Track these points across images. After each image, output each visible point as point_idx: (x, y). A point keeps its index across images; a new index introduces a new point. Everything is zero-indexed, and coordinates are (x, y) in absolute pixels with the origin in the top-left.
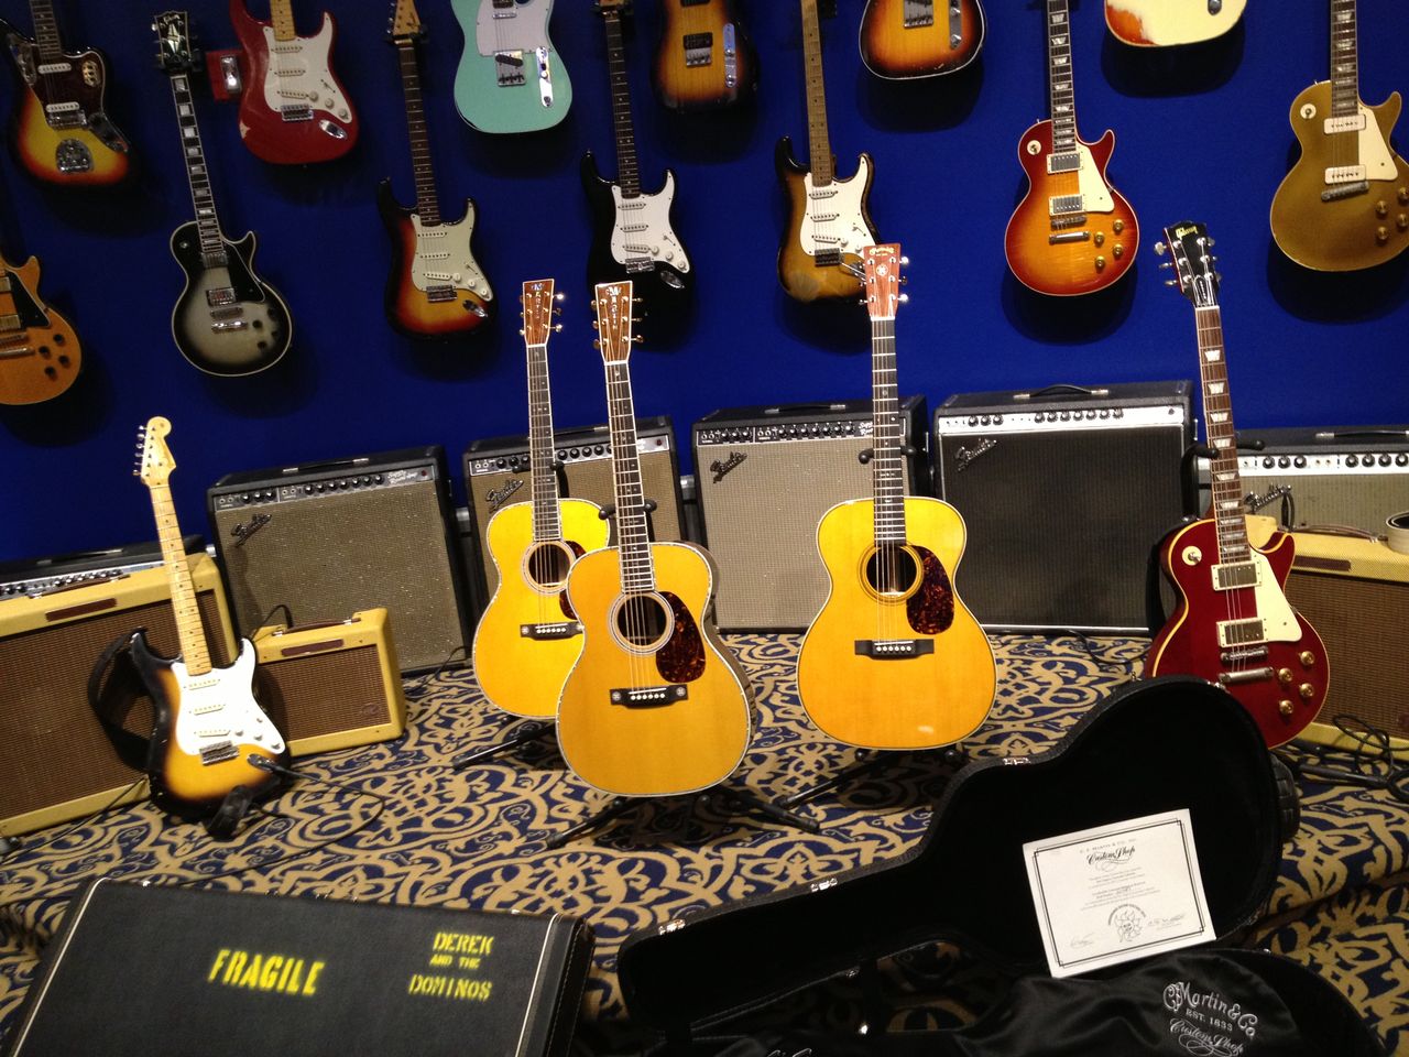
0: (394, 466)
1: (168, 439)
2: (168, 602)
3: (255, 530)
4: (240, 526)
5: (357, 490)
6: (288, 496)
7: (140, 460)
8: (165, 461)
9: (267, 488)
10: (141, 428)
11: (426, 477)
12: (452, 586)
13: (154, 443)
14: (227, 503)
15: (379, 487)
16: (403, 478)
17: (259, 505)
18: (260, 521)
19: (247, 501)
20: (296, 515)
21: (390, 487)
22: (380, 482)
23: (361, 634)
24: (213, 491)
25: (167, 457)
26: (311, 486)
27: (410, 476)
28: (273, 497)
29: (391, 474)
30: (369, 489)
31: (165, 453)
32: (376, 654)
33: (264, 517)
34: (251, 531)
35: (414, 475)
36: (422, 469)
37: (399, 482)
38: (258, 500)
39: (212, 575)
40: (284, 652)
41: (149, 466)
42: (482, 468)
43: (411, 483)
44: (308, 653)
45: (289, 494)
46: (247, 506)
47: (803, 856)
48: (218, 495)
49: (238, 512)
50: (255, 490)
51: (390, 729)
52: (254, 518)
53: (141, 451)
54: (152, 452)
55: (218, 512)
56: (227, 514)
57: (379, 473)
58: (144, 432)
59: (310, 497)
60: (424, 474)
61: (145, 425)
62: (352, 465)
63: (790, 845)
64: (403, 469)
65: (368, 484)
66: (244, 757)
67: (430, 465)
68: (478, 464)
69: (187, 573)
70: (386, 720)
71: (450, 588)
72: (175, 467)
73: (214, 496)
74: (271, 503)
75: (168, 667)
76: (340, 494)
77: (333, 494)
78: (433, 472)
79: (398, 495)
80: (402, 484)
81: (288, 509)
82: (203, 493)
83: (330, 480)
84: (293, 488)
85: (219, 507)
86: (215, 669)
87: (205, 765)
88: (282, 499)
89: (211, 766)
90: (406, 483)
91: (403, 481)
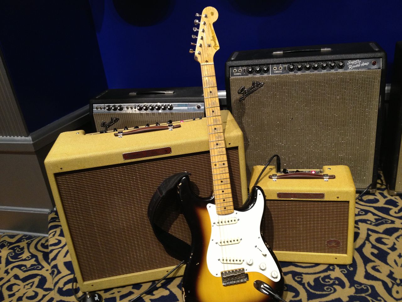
0: (353, 56)
2: (207, 153)
3: (253, 92)
4: (244, 88)
5: (324, 71)
6: (277, 72)
7: (195, 41)
8: (213, 44)
9: (264, 65)
10: (198, 15)
11: (375, 67)
13: (205, 28)
14: (237, 73)
15: (340, 71)
17: (258, 75)
18: (256, 85)
19: (250, 72)
20: (280, 85)
21: (348, 71)
22: (341, 67)
23: (339, 192)
24: (229, 63)
25: (214, 40)
26: (293, 65)
27: (363, 65)
28: (267, 71)
29: (350, 62)
30: (333, 71)
31: (213, 37)
32: (348, 207)
33: (260, 84)
35: (366, 64)
36: (373, 61)
37: (354, 68)
38: (258, 72)
39: (238, 137)
40: (279, 195)
41: (201, 46)
43: (364, 70)
45: (278, 70)
46: (250, 76)
48: (233, 67)
49: (244, 79)
50: (256, 65)
51: (345, 258)
52: (253, 84)
54: (204, 35)
55: (232, 78)
56: (237, 79)
57: (342, 60)
58: (199, 19)
59: (292, 73)
60: (374, 64)
62: (320, 54)
64: (359, 59)
65: (332, 68)
66: (252, 281)
67: (380, 58)
69: (222, 134)
72: (218, 48)
73: (230, 67)
74: (266, 75)
75: (205, 208)
76: (312, 73)
77: (307, 72)
78: (381, 63)
79: (353, 78)
80: (357, 70)
81: (276, 80)
82: (225, 65)
83: (306, 62)
84: (280, 66)
85: (233, 75)
86: (235, 211)
87: (224, 286)
88: (273, 73)
89: (228, 287)
90: (360, 70)
91: (358, 68)
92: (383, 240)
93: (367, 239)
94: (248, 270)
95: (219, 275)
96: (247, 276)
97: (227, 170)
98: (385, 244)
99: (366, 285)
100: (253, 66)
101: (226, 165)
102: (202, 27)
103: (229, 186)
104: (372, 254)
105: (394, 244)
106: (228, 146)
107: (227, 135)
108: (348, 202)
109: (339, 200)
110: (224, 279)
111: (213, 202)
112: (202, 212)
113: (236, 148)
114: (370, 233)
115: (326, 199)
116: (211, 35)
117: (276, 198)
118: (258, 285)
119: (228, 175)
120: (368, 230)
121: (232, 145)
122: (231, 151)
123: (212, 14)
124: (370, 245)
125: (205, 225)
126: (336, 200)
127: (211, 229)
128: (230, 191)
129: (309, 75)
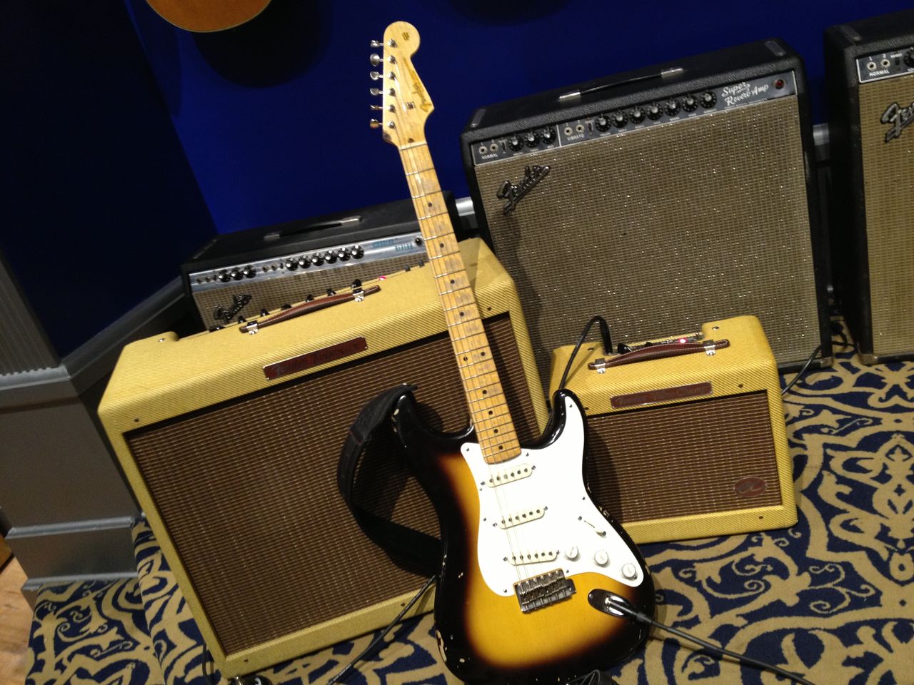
0: (731, 76)
3: (529, 190)
4: (509, 184)
5: (675, 120)
6: (573, 137)
9: (543, 127)
10: (375, 44)
11: (782, 92)
13: (396, 69)
14: (489, 153)
15: (710, 113)
16: (747, 95)
17: (534, 152)
18: (534, 175)
19: (516, 149)
20: (587, 164)
21: (726, 111)
22: (710, 105)
23: (741, 374)
24: (468, 136)
25: (418, 91)
26: (606, 118)
27: (756, 92)
28: (553, 139)
29: (726, 91)
30: (694, 116)
31: (416, 86)
32: (766, 404)
33: (541, 170)
34: (524, 191)
35: (764, 89)
36: (776, 79)
37: (738, 102)
38: (532, 145)
39: (505, 291)
40: (615, 401)
41: (393, 109)
42: (879, 69)
43: (760, 102)
45: (575, 133)
46: (517, 155)
48: (477, 142)
49: (505, 164)
50: (527, 130)
51: (782, 514)
52: (527, 172)
55: (478, 166)
56: (489, 169)
57: (709, 89)
59: (605, 136)
60: (779, 86)
61: (381, 39)
62: (659, 83)
64: (747, 80)
65: (691, 109)
66: (583, 593)
67: (789, 70)
68: (871, 63)
72: (431, 108)
73: (470, 144)
74: (550, 148)
75: (456, 451)
76: (648, 128)
77: (639, 128)
78: (793, 82)
79: (739, 124)
80: (745, 106)
81: (573, 156)
82: (460, 140)
83: (632, 106)
84: (579, 124)
85: (480, 161)
86: (525, 451)
87: (525, 612)
88: (565, 141)
89: (534, 614)
90: (751, 104)
91: (746, 101)
92: (860, 463)
93: (826, 465)
94: (571, 570)
95: (512, 592)
96: (570, 583)
97: (492, 365)
98: (864, 471)
99: (832, 565)
100: (519, 133)
101: (489, 355)
102: (387, 68)
103: (502, 398)
104: (840, 496)
105: (885, 467)
106: (487, 315)
107: (479, 291)
108: (765, 392)
109: (744, 390)
110: (522, 598)
111: (473, 438)
112: (452, 464)
113: (506, 316)
114: (829, 452)
115: (716, 392)
116: (410, 81)
117: (609, 408)
118: (597, 598)
119: (495, 377)
120: (826, 446)
121: (496, 311)
122: (494, 325)
123: (406, 37)
124: (833, 478)
125: (464, 491)
126: (739, 391)
127: (477, 497)
128: (505, 408)
129: (643, 134)
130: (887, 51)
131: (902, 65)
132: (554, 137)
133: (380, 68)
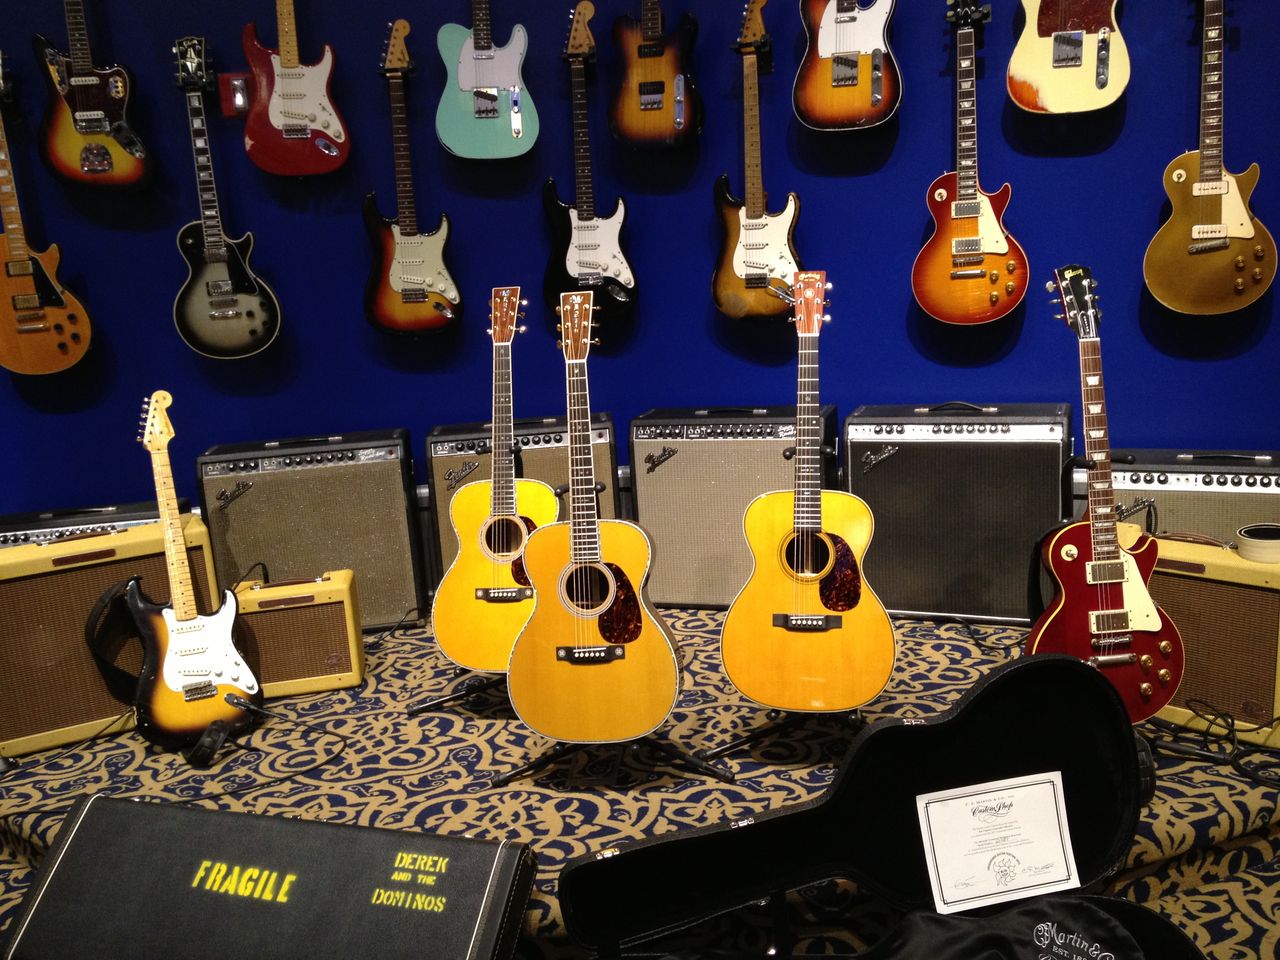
0: (364, 445)
1: (169, 411)
2: (163, 554)
3: (237, 496)
4: (225, 491)
5: (330, 465)
6: (269, 467)
7: (144, 428)
8: (166, 430)
9: (251, 459)
10: (146, 400)
11: (393, 456)
12: (410, 554)
13: (156, 414)
14: (214, 470)
15: (351, 463)
16: (372, 456)
17: (243, 474)
18: (243, 487)
19: (232, 470)
20: (275, 484)
21: (360, 463)
22: (352, 458)
23: (331, 591)
24: (201, 459)
25: (167, 426)
26: (291, 459)
27: (378, 454)
29: (361, 452)
30: (342, 464)
31: (166, 424)
32: (343, 610)
33: (247, 484)
34: (235, 496)
35: (382, 453)
36: (389, 448)
37: (368, 459)
38: (243, 469)
39: (202, 532)
40: (261, 604)
41: (151, 433)
42: (443, 450)
43: (380, 461)
44: (283, 606)
45: (270, 465)
46: (232, 474)
47: (720, 802)
48: (206, 463)
49: (223, 479)
50: (240, 460)
51: (352, 678)
52: (238, 485)
53: (145, 420)
54: (155, 421)
55: (205, 478)
56: (213, 480)
57: (352, 450)
58: (148, 403)
59: (289, 469)
60: (391, 453)
61: (150, 398)
62: (327, 443)
63: (709, 792)
64: (373, 448)
65: (341, 459)
66: (222, 695)
67: (397, 445)
68: (439, 447)
69: (180, 530)
70: (349, 669)
71: (408, 555)
72: (173, 435)
73: (202, 464)
74: (254, 472)
75: (159, 613)
76: (315, 467)
77: (310, 467)
78: (399, 453)
79: (366, 471)
80: (371, 462)
81: (268, 478)
82: (196, 462)
83: (307, 454)
84: (274, 460)
85: (207, 474)
86: (199, 617)
87: (187, 701)
88: (263, 467)
89: (192, 702)
90: (374, 461)
91: (372, 459)
94: (216, 681)
95: (181, 689)
96: (216, 688)
97: (188, 569)
100: (236, 461)
101: (186, 563)
102: (151, 412)
103: (191, 587)
106: (190, 545)
107: (186, 532)
108: (342, 602)
109: (331, 601)
110: (187, 692)
111: (171, 607)
112: (156, 619)
113: (200, 548)
115: (317, 601)
116: (163, 421)
117: (257, 609)
118: (231, 699)
119: (189, 575)
121: (194, 544)
122: (193, 551)
123: (164, 398)
125: (161, 633)
126: (328, 601)
127: (167, 637)
128: (192, 593)
129: (311, 470)
130: (448, 441)
131: (455, 450)
132: (256, 466)
133: (147, 412)
